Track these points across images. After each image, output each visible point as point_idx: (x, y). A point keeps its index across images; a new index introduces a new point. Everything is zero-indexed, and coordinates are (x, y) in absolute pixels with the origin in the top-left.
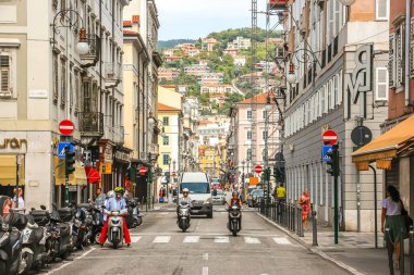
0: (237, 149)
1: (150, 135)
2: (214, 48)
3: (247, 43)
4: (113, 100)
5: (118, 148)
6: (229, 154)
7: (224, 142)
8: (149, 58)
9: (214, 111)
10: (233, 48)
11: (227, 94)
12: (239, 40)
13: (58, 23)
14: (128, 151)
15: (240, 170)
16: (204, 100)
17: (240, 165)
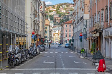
0: (63, 34)
1: (44, 32)
2: (57, 8)
3: (66, 7)
4: (38, 26)
5: (40, 36)
6: (61, 35)
7: (60, 32)
8: (44, 15)
9: (57, 24)
10: (62, 8)
11: (60, 20)
12: (63, 6)
13: (32, 14)
14: (41, 36)
15: (64, 39)
16: (55, 21)
17: (64, 38)
